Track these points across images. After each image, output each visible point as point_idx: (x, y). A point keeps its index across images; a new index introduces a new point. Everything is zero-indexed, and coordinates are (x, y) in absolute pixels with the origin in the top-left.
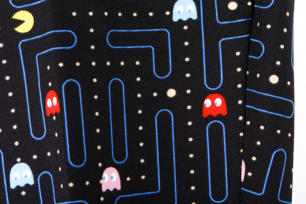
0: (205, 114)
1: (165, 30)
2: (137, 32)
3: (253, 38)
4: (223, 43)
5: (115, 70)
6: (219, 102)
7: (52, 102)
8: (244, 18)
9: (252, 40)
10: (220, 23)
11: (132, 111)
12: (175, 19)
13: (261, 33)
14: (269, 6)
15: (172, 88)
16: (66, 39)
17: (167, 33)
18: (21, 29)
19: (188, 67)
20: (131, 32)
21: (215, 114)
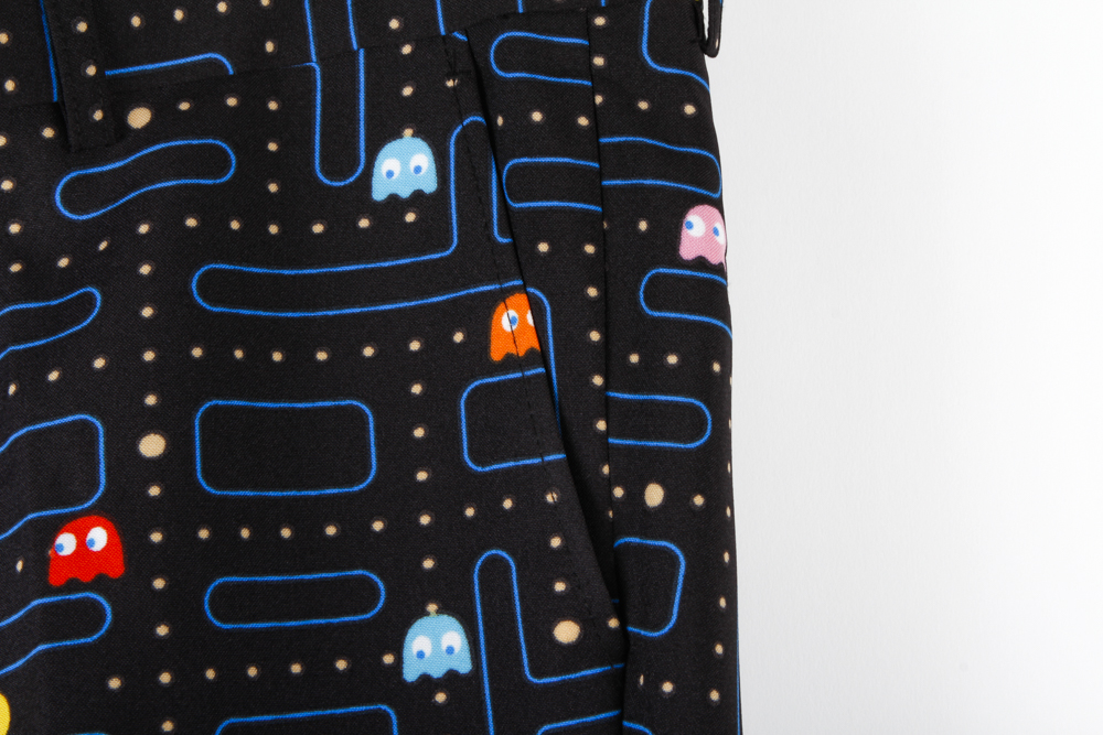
1: (384, 707)
2: (304, 718)
3: (631, 719)
8: (601, 665)
9: (626, 723)
10: (535, 680)
12: (411, 673)
13: (649, 706)
14: (667, 629)
17: (388, 715)
20: (286, 720)
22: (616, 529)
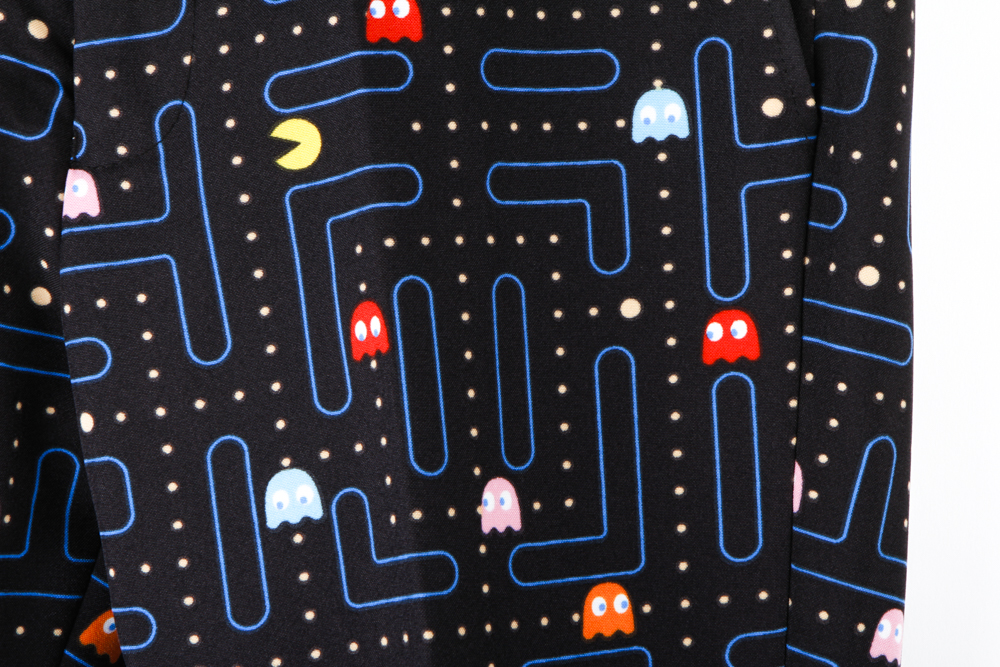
0: (709, 358)
1: (616, 162)
2: (552, 167)
3: (819, 182)
4: (750, 192)
5: (506, 255)
6: (740, 328)
7: (368, 328)
8: (798, 136)
9: (816, 185)
10: (744, 146)
11: (542, 351)
12: (638, 136)
13: (839, 170)
14: (858, 109)
15: (631, 298)
16: (398, 185)
17: (619, 168)
18: (290, 162)
19: (669, 249)
20: (538, 167)
21: (731, 358)
22: (818, 25)
